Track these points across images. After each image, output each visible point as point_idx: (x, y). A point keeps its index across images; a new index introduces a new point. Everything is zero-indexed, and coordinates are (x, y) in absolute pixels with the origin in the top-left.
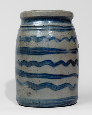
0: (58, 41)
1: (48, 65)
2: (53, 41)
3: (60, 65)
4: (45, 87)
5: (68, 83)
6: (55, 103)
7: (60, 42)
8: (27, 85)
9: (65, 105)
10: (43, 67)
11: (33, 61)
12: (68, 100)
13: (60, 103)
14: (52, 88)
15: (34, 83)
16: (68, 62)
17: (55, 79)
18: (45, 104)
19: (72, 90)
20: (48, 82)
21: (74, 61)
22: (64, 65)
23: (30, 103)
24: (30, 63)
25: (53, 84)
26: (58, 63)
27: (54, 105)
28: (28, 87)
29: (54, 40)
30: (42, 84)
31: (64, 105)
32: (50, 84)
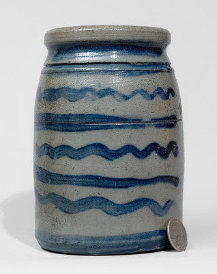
0: (122, 99)
1: (97, 154)
2: (107, 98)
3: (125, 156)
4: (90, 208)
5: (148, 197)
6: (113, 246)
7: (127, 102)
8: (51, 202)
9: (141, 250)
10: (86, 159)
11: (64, 146)
12: (148, 240)
13: (128, 245)
14: (107, 210)
15: (65, 197)
16: (146, 149)
17: (114, 187)
18: (90, 247)
19: (160, 215)
20: (98, 195)
21: (166, 147)
22: (135, 155)
23: (57, 244)
24: (57, 149)
25: (109, 199)
26: (121, 151)
27: (112, 250)
28: (54, 206)
29: (110, 96)
30: (83, 199)
31: (138, 249)
32: (102, 200)
